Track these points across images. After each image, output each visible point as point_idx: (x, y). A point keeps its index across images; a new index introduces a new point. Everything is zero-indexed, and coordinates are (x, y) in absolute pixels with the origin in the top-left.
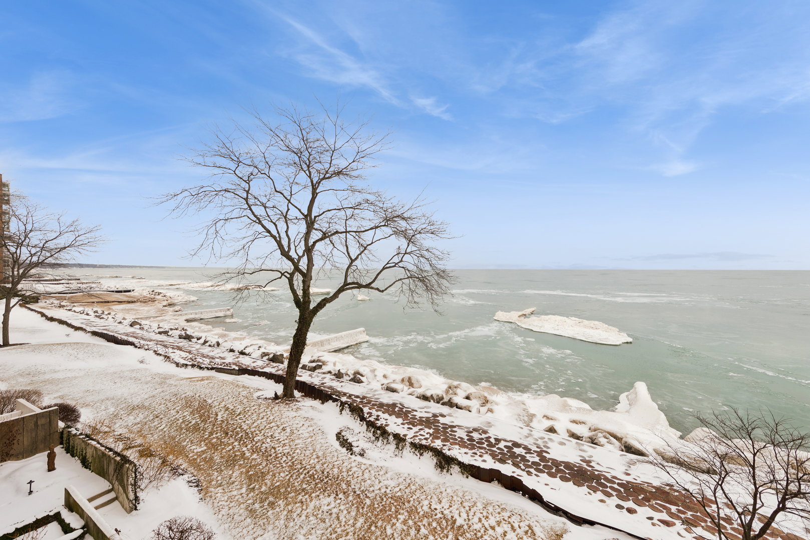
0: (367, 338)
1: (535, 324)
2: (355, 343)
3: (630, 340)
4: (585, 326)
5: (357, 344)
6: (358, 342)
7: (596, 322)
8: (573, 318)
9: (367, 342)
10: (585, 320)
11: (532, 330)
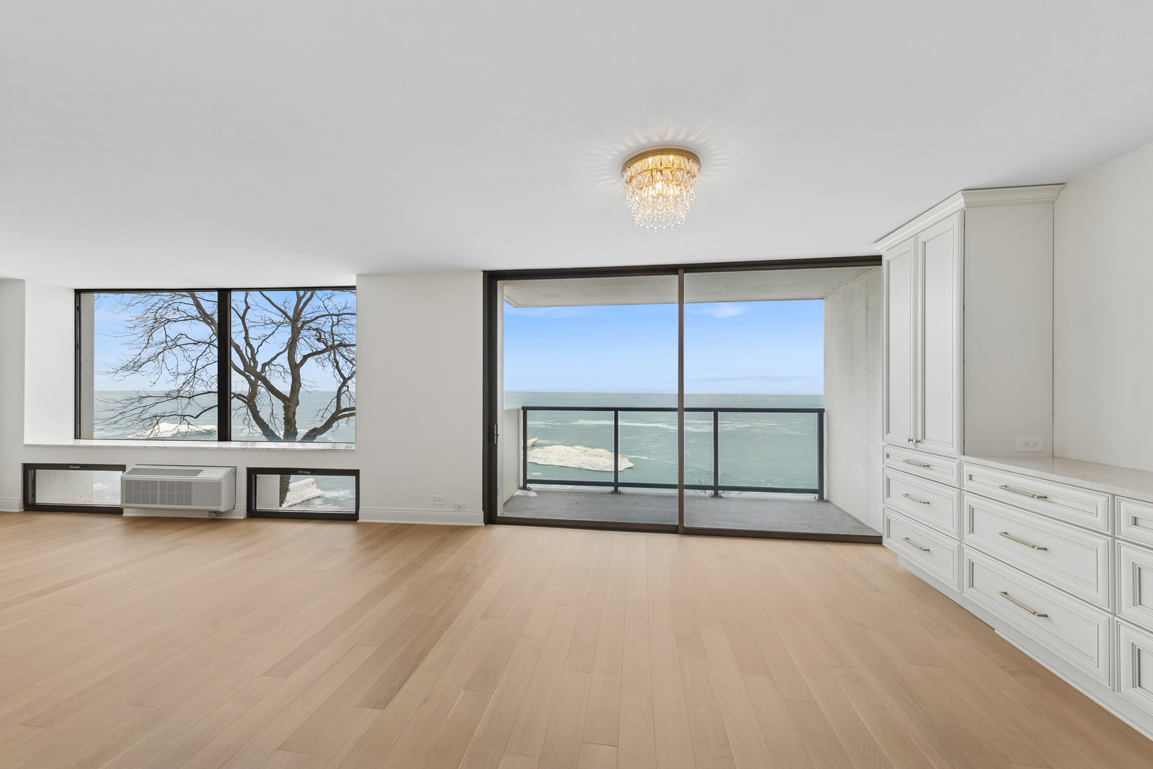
0: (319, 492)
1: (539, 456)
2: (300, 501)
3: (631, 465)
4: (591, 455)
5: (303, 501)
6: (305, 499)
7: (601, 450)
8: (578, 447)
9: (319, 497)
10: (589, 449)
11: (537, 464)
